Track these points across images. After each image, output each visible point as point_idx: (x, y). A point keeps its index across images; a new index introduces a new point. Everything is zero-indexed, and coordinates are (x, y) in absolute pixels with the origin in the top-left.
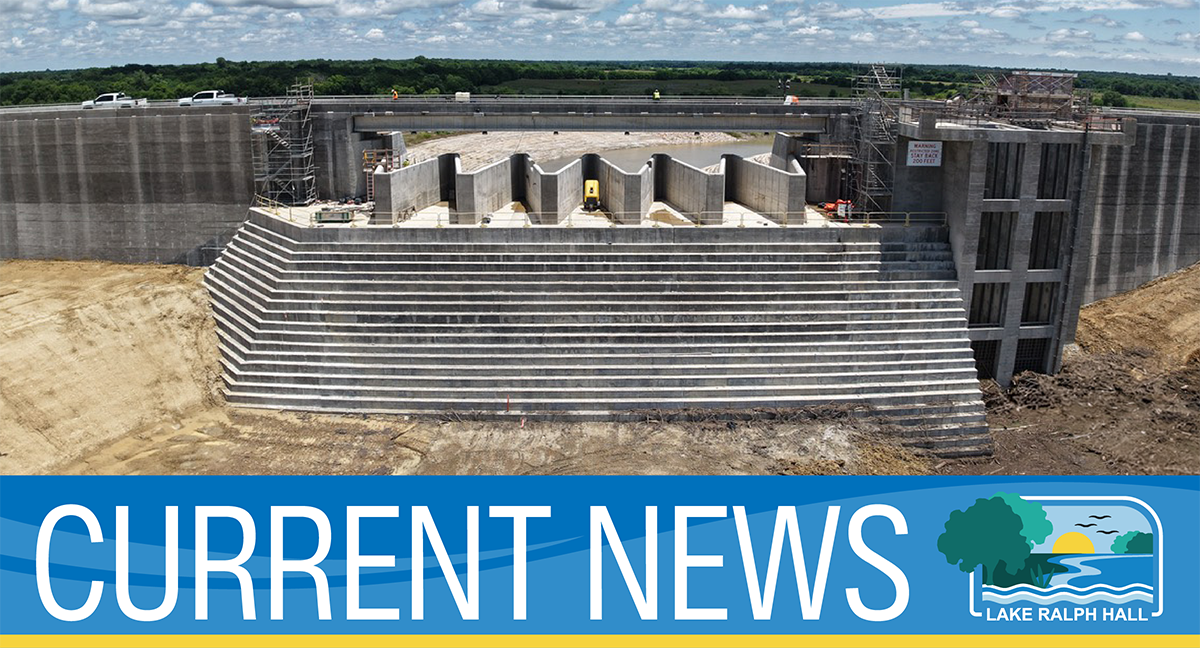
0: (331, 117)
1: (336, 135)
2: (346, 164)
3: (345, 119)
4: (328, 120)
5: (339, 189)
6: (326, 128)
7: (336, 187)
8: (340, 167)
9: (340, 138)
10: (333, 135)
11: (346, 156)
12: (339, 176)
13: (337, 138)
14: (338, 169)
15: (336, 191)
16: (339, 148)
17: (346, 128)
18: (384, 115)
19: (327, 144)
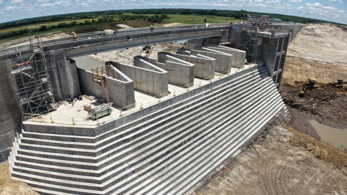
0: (54, 53)
1: (58, 63)
2: (66, 79)
3: (63, 53)
4: (52, 56)
5: (65, 94)
6: (51, 60)
7: (62, 93)
8: (63, 82)
9: (61, 65)
10: (57, 63)
11: (65, 74)
12: (63, 87)
13: (59, 65)
14: (62, 83)
15: (63, 96)
16: (61, 71)
17: (63, 58)
18: (84, 47)
19: (54, 70)
